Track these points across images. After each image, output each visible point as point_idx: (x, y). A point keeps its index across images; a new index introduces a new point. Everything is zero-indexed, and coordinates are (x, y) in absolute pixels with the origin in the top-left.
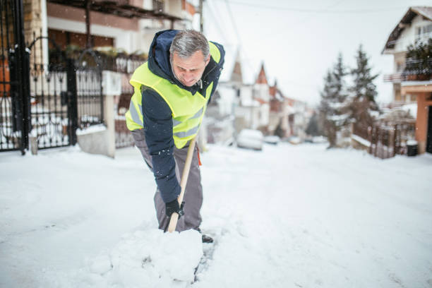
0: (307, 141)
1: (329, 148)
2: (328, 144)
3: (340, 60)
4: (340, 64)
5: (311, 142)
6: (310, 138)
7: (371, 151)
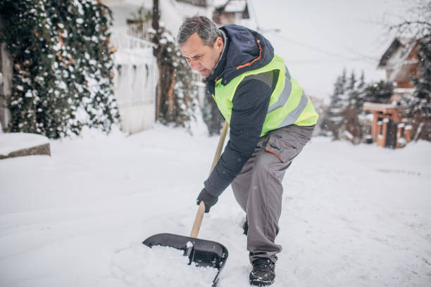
0: (321, 135)
1: (334, 140)
2: (333, 137)
3: (344, 73)
4: (344, 77)
5: (325, 135)
6: (324, 132)
7: (353, 142)
